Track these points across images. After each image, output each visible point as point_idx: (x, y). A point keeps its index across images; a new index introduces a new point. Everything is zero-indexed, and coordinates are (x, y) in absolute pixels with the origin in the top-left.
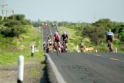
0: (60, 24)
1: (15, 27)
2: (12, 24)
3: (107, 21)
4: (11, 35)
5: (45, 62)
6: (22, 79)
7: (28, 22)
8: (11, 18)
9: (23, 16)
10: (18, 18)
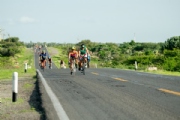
0: (49, 45)
1: (11, 48)
2: (8, 45)
3: (88, 42)
4: (8, 54)
5: (36, 77)
6: (16, 91)
7: (22, 44)
8: (7, 40)
9: (17, 39)
10: (13, 40)
